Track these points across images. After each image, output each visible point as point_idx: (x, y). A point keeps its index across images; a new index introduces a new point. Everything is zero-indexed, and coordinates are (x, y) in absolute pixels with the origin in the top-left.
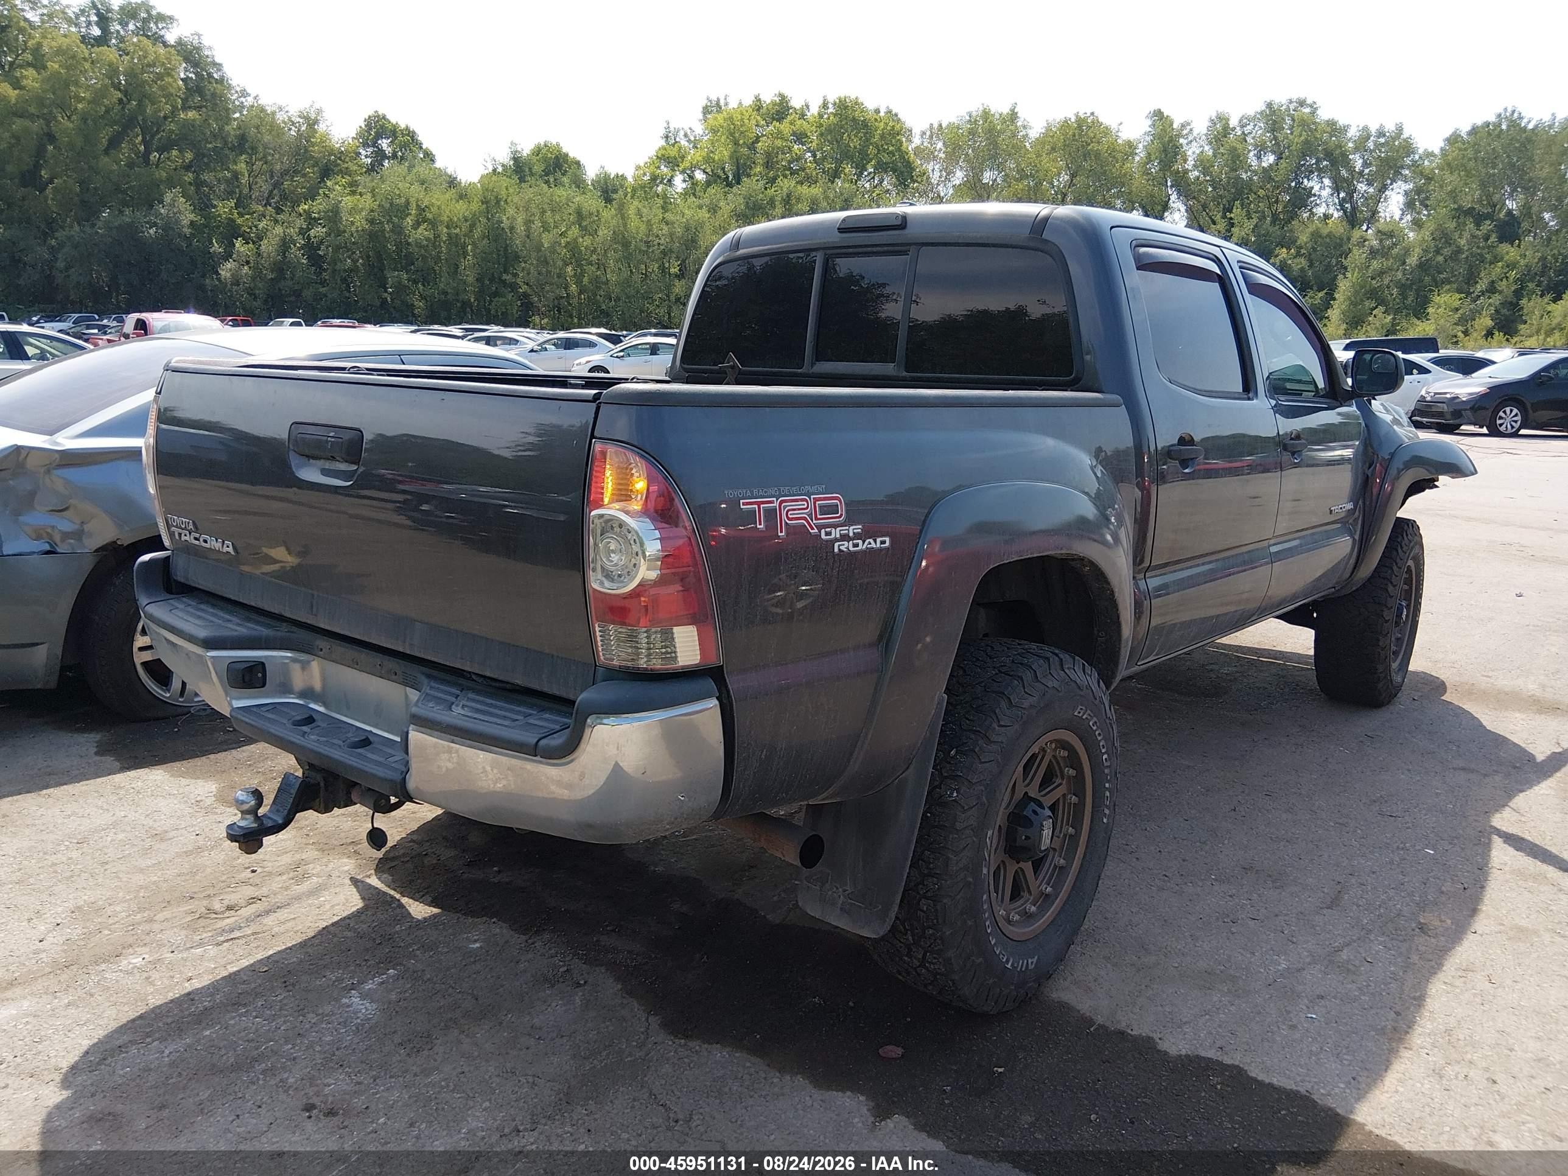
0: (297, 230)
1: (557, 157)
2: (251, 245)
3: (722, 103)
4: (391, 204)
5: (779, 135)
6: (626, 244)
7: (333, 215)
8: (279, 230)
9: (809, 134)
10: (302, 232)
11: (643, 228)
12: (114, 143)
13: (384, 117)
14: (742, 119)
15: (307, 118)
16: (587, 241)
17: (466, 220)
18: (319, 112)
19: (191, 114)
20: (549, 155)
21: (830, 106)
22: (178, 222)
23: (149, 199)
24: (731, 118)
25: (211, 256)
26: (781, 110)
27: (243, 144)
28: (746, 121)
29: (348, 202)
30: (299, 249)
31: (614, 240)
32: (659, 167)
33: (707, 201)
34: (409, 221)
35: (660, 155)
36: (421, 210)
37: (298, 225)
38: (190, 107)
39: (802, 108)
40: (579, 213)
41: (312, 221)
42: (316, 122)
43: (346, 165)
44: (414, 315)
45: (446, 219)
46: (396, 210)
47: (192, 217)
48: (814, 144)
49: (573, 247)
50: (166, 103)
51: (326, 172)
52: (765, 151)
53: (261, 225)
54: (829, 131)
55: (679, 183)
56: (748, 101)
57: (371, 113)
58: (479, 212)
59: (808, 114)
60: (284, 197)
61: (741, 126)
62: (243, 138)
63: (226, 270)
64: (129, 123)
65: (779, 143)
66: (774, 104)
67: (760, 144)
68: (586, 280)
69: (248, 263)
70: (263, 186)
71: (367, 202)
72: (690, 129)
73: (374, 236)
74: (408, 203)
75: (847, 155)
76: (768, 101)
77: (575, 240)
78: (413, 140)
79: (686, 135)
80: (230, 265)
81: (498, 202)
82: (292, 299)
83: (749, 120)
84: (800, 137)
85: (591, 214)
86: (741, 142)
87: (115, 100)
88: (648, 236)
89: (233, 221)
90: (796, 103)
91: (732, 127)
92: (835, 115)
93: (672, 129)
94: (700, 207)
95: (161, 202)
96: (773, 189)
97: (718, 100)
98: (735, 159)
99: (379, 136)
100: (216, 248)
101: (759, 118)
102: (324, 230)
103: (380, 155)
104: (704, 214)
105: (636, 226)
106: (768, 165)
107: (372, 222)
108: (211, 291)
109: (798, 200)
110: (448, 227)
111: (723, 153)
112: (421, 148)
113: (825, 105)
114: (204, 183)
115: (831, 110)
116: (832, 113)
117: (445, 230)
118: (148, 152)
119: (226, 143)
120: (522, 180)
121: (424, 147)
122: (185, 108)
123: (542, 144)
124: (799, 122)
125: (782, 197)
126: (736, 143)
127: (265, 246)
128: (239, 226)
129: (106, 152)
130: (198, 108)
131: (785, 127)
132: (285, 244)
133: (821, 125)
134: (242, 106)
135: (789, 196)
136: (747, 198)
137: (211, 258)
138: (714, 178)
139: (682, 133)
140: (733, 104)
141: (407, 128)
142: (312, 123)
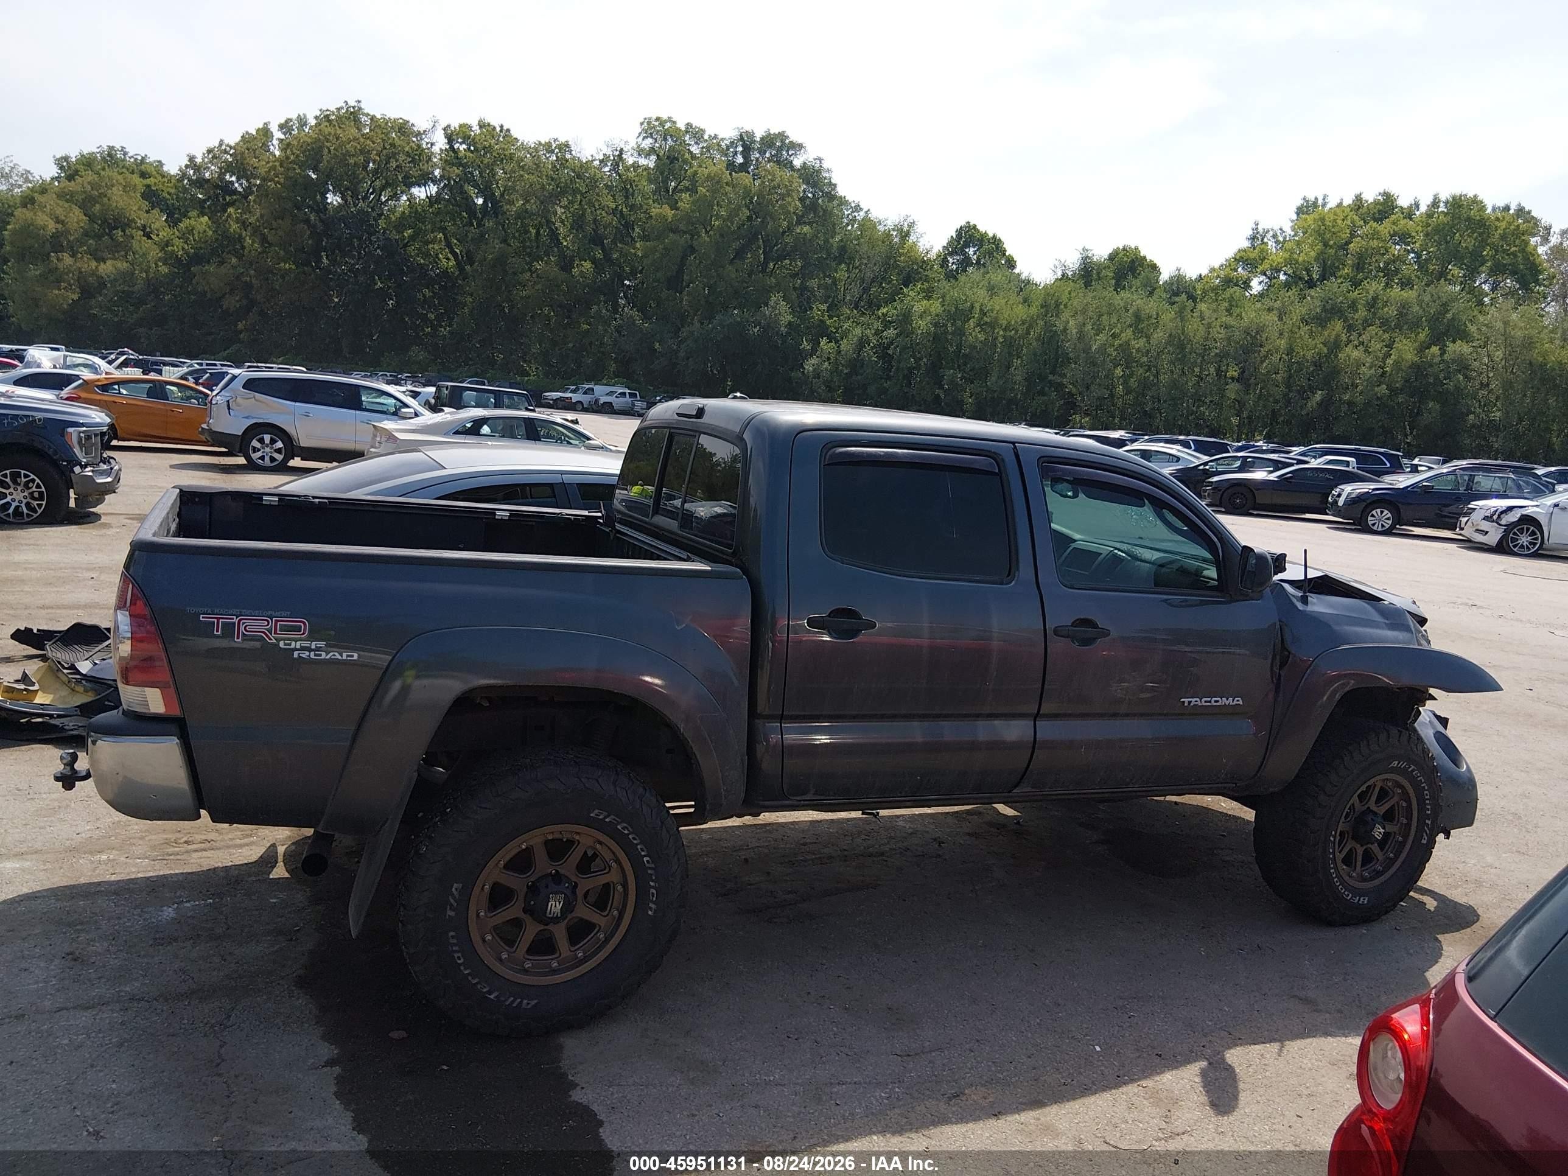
0: (873, 332)
1: (1133, 261)
2: (833, 344)
3: (1320, 202)
4: (956, 308)
5: (1376, 235)
6: (1182, 347)
7: (906, 317)
8: (858, 331)
9: (1414, 234)
10: (877, 333)
11: (1202, 331)
12: (740, 254)
13: (975, 227)
14: (1335, 220)
15: (901, 230)
16: (1141, 343)
17: (1023, 323)
18: (911, 225)
19: (806, 229)
20: (1125, 259)
21: (1442, 205)
22: (777, 321)
23: (760, 301)
24: (1323, 220)
25: (801, 352)
26: (1386, 207)
27: (844, 255)
28: (1339, 222)
29: (919, 307)
30: (872, 348)
31: (1169, 342)
32: (1236, 270)
33: (1278, 304)
34: (972, 322)
35: (1238, 257)
36: (983, 313)
37: (875, 327)
38: (805, 223)
39: (1410, 207)
40: (1138, 317)
41: (887, 325)
42: (908, 234)
43: (926, 273)
44: (962, 410)
45: (1005, 322)
46: (959, 314)
47: (790, 318)
48: (1417, 245)
49: (1125, 348)
50: (784, 220)
51: (907, 281)
52: (1356, 252)
53: (846, 325)
54: (1437, 230)
55: (1257, 285)
56: (1348, 201)
57: (963, 223)
58: (1037, 316)
59: (1418, 213)
60: (870, 304)
61: (1333, 227)
62: (843, 249)
63: (810, 365)
64: (753, 237)
65: (1375, 243)
66: (1376, 203)
67: (1352, 245)
68: (1132, 381)
69: (829, 359)
70: (856, 290)
71: (935, 307)
72: (1281, 229)
73: (938, 337)
74: (972, 307)
75: (1455, 256)
76: (1371, 200)
77: (1127, 343)
78: (997, 248)
79: (1275, 236)
80: (814, 360)
81: (1057, 306)
82: (860, 392)
83: (1343, 220)
84: (1404, 237)
85: (1150, 317)
86: (1331, 243)
87: (744, 218)
88: (1206, 339)
89: (822, 321)
90: (1404, 202)
91: (1323, 227)
92: (1446, 214)
93: (1260, 230)
94: (1269, 310)
95: (767, 304)
96: (1357, 292)
97: (1316, 199)
98: (1321, 259)
99: (967, 245)
100: (806, 345)
101: (1356, 218)
102: (896, 332)
103: (966, 262)
104: (1273, 317)
105: (1194, 328)
106: (1359, 267)
107: (936, 325)
108: (796, 382)
109: (1385, 304)
110: (1005, 330)
111: (1309, 254)
112: (1005, 254)
113: (1435, 203)
114: (806, 288)
115: (1442, 208)
116: (1443, 212)
117: (1001, 333)
118: (766, 263)
119: (829, 255)
120: (1087, 285)
121: (1007, 254)
122: (799, 223)
123: (1121, 248)
124: (1403, 222)
125: (1367, 301)
126: (1326, 245)
127: (845, 345)
128: (828, 327)
129: (732, 262)
130: (810, 224)
131: (1385, 228)
132: (862, 342)
133: (1428, 225)
134: (854, 220)
135: (1375, 299)
136: (1325, 301)
137: (801, 354)
138: (1295, 279)
139: (1271, 233)
140: (1332, 203)
141: (994, 237)
142: (905, 235)
